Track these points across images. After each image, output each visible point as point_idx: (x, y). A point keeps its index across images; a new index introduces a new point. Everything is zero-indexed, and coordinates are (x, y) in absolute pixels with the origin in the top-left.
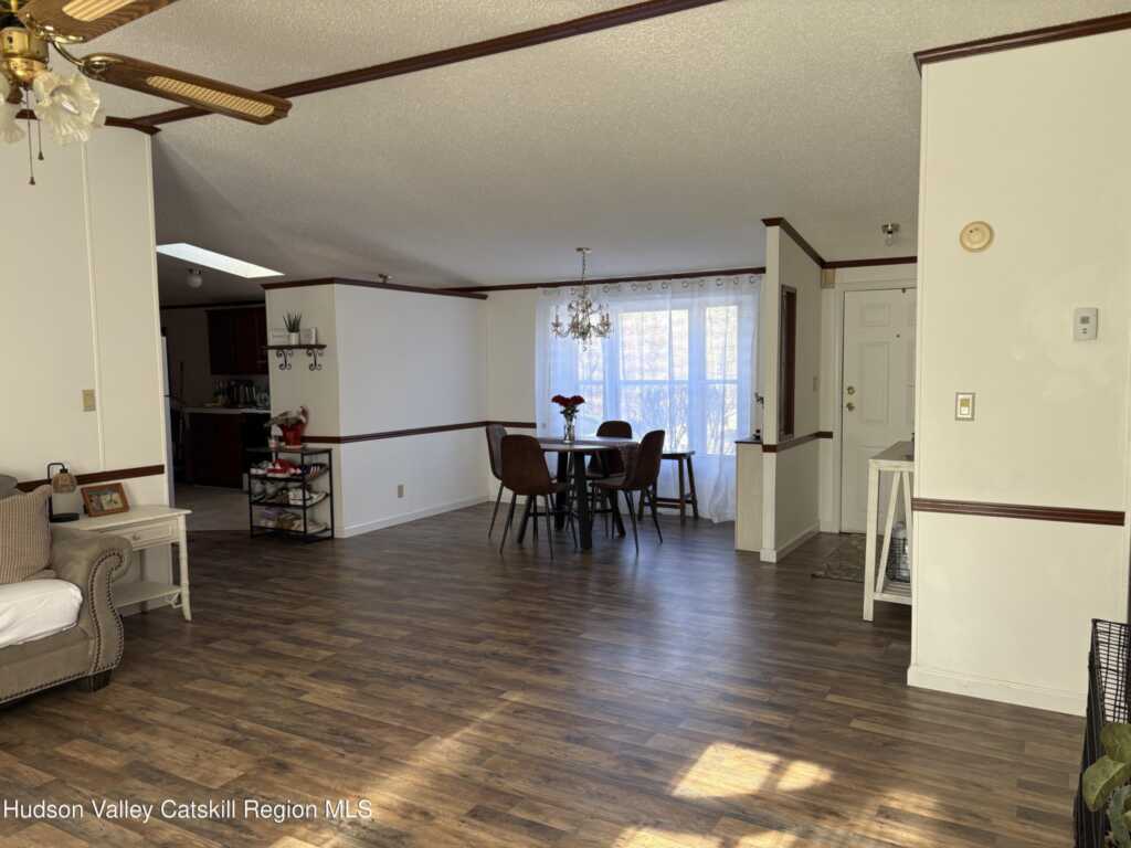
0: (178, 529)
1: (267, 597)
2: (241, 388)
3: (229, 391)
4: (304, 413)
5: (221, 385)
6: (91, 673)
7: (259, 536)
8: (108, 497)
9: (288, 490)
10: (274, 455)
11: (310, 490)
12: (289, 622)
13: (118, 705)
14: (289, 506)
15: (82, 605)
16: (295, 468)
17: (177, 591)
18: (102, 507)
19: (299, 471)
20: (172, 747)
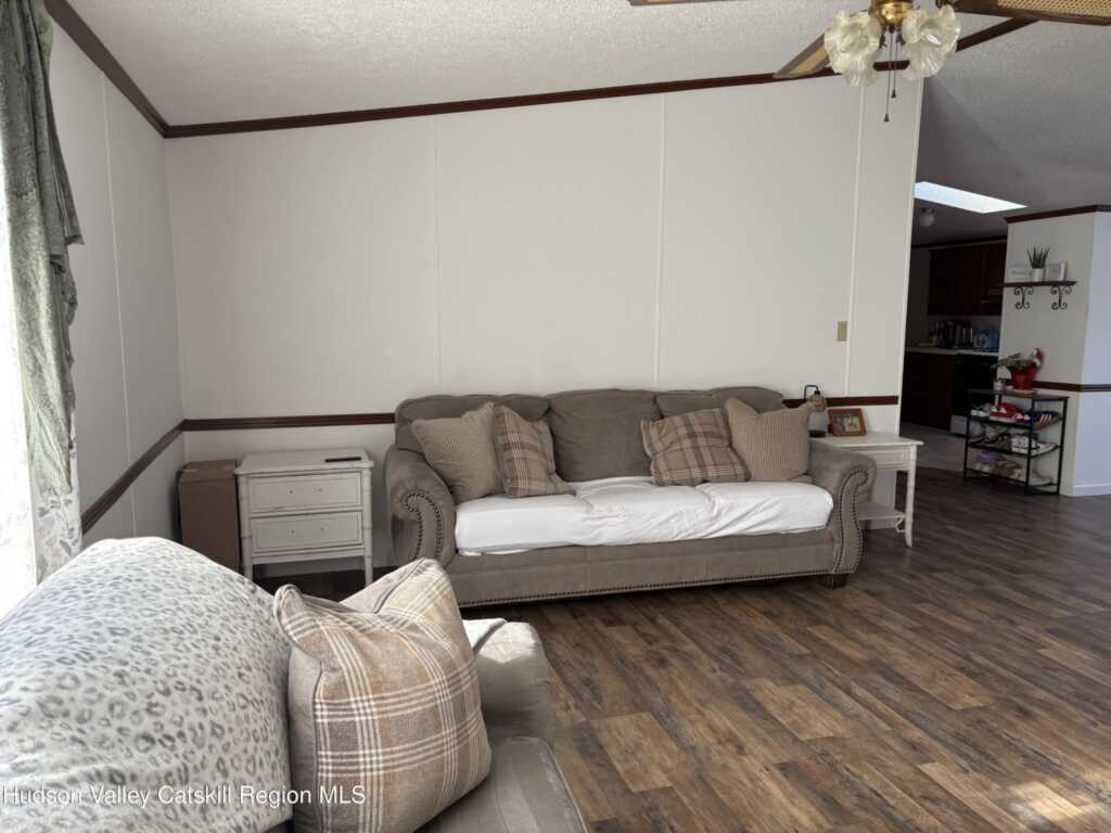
0: (909, 460)
1: (989, 541)
2: (958, 328)
3: (944, 331)
4: (1040, 355)
5: (937, 326)
6: (833, 572)
7: (972, 479)
8: (850, 421)
9: (1010, 436)
10: (997, 397)
11: (1036, 439)
12: (1017, 571)
13: (855, 606)
14: (1010, 453)
15: (833, 512)
16: (1023, 415)
17: (902, 516)
18: (844, 428)
19: (1027, 418)
20: (907, 657)
